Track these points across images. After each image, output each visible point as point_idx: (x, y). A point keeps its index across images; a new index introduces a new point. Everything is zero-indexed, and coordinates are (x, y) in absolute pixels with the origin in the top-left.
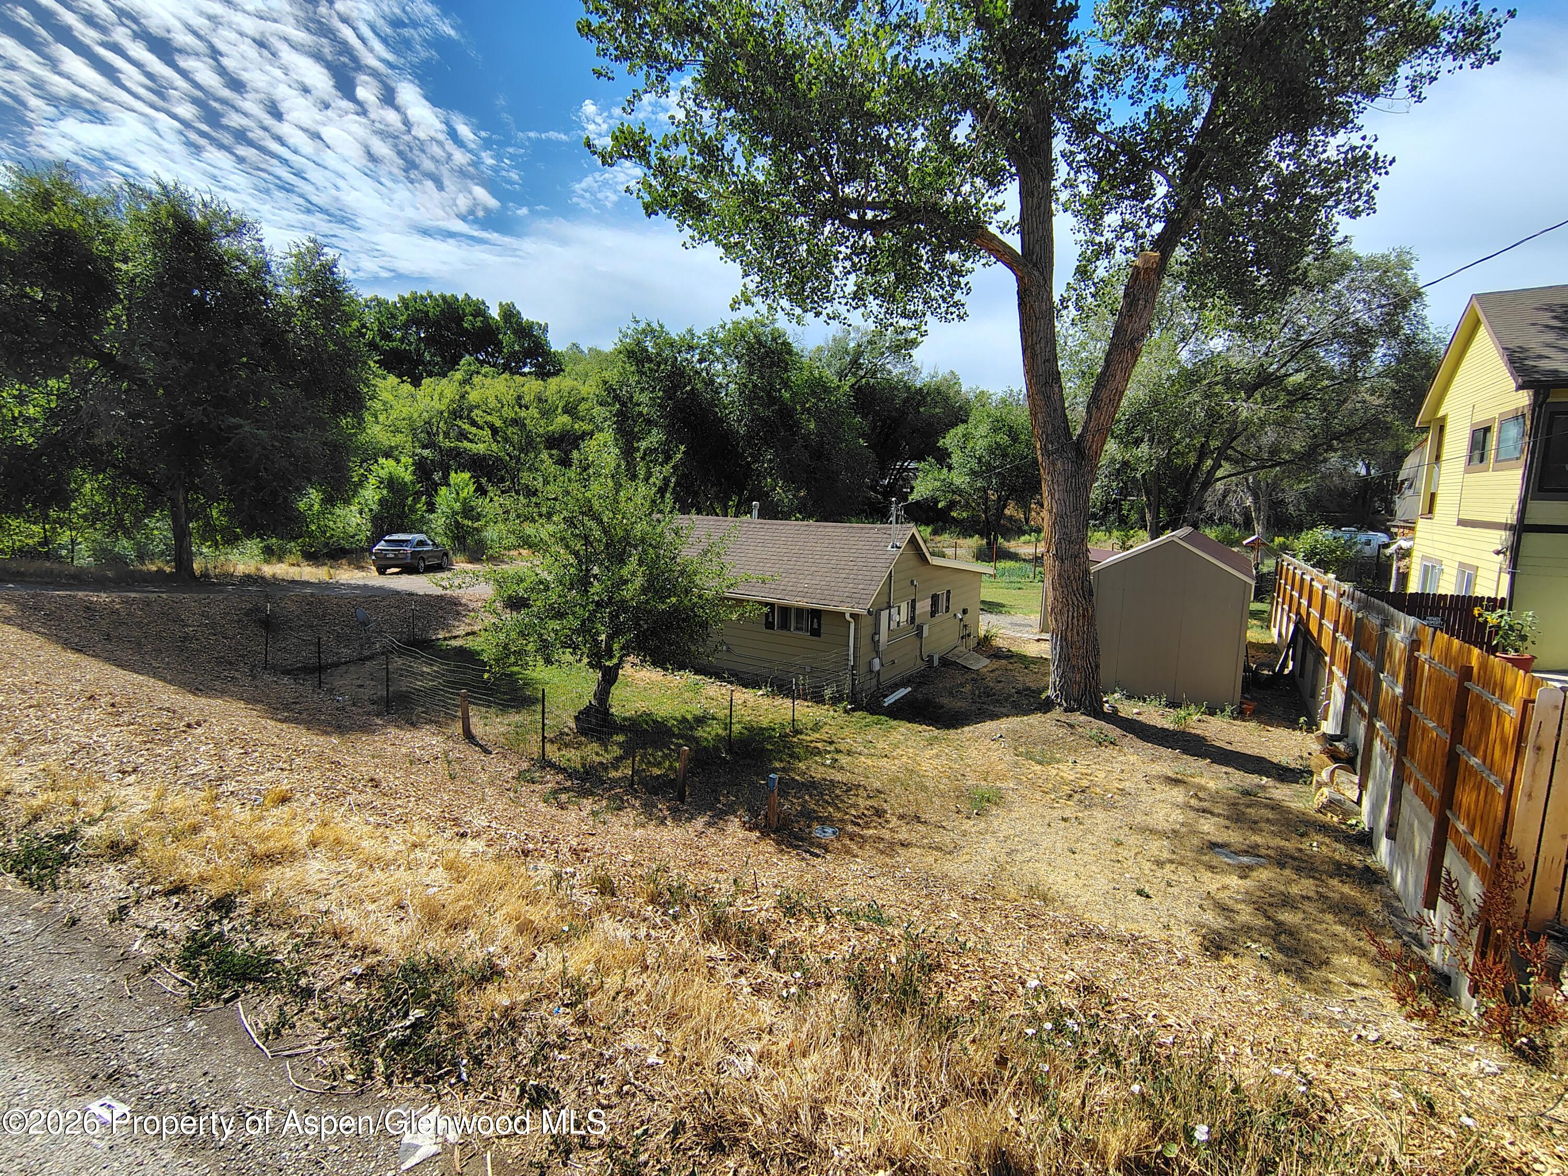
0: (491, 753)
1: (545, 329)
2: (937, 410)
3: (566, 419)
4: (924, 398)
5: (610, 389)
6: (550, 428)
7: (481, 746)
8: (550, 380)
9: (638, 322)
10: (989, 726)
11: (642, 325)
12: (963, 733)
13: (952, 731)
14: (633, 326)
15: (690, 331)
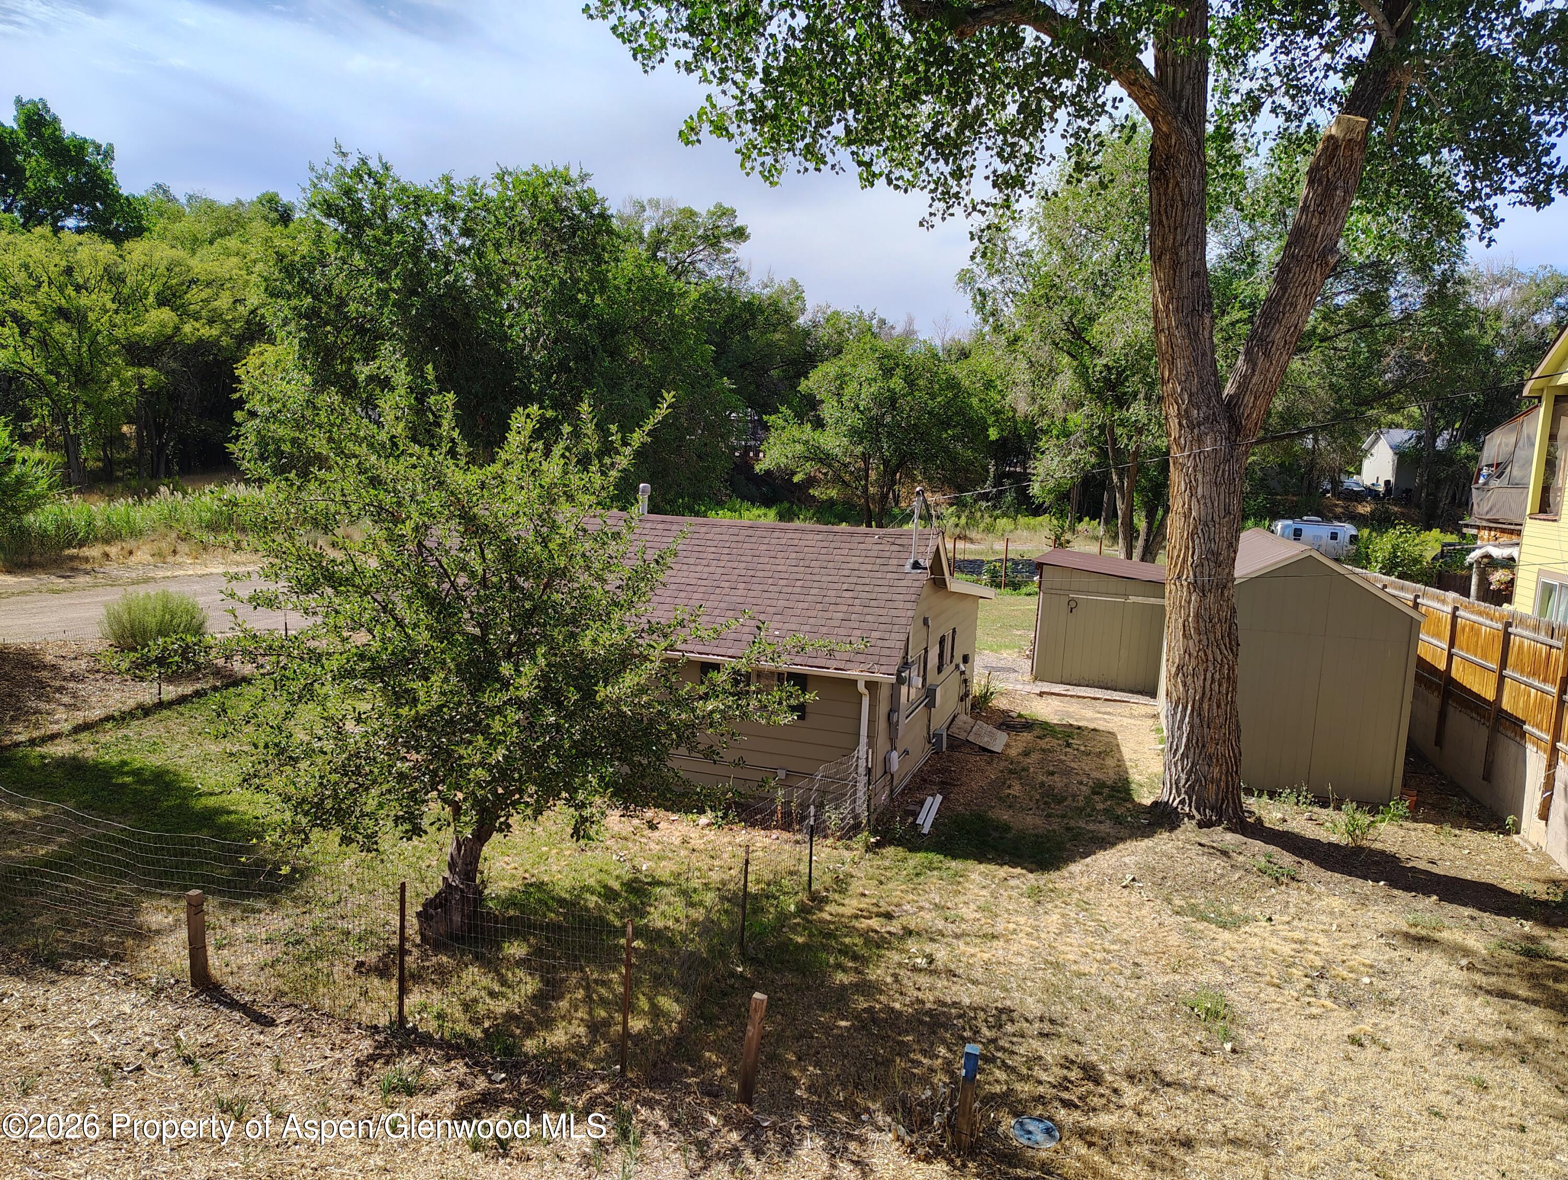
0: (272, 1023)
1: (108, 154)
2: (778, 336)
3: (166, 315)
4: (753, 317)
5: (289, 271)
6: (137, 330)
7: (244, 1008)
8: (127, 245)
9: (344, 155)
10: (1104, 860)
11: (351, 163)
12: (1072, 876)
13: (1054, 875)
14: (337, 160)
15: (447, 179)
